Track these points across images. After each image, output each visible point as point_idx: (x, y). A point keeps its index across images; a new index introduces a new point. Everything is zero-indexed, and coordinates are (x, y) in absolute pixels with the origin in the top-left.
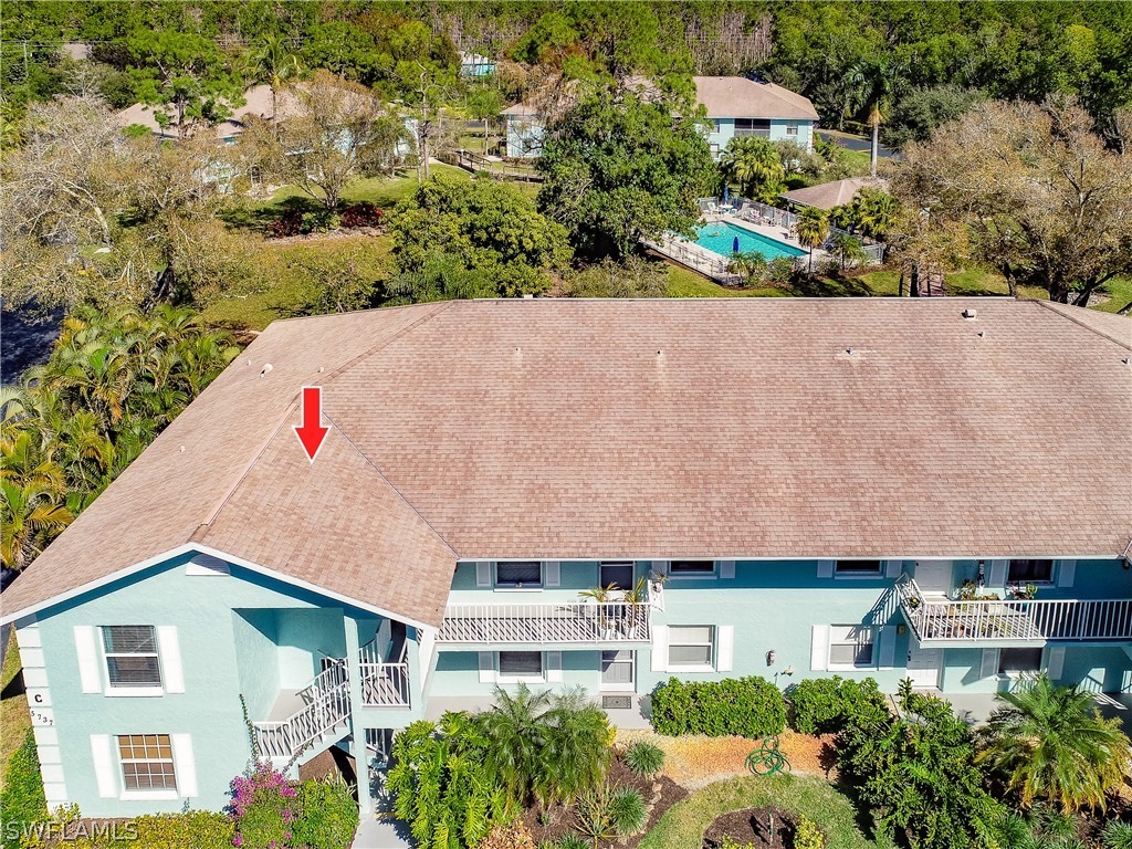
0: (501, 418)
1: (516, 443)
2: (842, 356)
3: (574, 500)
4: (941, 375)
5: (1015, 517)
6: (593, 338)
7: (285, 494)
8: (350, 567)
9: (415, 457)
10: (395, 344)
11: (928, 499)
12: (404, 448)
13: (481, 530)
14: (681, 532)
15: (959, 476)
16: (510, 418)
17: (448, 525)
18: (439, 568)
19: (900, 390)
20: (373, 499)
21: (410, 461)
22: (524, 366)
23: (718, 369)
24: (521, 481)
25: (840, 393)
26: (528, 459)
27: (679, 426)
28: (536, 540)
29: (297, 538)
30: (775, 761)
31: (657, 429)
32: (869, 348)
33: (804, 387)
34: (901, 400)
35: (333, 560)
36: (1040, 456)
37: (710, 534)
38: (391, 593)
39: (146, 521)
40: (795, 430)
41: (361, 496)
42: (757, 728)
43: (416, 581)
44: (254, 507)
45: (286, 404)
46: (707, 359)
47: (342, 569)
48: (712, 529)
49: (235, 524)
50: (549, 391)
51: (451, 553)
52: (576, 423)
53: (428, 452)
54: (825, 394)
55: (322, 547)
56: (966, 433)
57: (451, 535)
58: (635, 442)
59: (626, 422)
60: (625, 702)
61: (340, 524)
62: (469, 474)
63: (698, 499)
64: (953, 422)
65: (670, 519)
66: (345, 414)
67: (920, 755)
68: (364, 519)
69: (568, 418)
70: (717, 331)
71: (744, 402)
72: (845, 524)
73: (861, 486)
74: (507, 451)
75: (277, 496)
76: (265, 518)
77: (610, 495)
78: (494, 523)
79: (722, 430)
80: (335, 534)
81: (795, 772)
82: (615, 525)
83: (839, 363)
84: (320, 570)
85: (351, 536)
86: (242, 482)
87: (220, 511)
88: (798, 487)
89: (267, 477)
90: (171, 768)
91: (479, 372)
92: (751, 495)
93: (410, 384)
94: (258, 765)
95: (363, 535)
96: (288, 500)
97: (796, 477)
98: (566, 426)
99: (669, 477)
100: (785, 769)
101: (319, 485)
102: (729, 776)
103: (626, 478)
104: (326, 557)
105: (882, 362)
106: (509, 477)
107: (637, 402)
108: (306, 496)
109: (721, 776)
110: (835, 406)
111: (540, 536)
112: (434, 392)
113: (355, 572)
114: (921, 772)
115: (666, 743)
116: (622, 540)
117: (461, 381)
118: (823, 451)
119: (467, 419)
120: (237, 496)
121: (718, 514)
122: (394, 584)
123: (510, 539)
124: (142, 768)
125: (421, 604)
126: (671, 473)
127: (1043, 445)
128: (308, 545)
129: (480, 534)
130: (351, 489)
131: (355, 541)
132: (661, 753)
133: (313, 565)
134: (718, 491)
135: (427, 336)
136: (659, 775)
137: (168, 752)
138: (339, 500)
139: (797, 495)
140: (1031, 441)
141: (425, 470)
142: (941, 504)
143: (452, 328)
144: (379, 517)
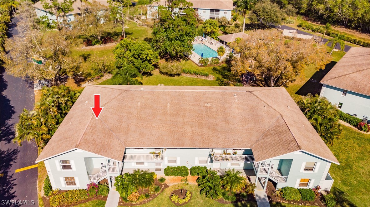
0: (135, 118)
1: (138, 124)
2: (206, 105)
3: (149, 136)
4: (226, 109)
5: (233, 141)
6: (155, 100)
7: (92, 136)
8: (105, 151)
9: (117, 126)
10: (113, 101)
11: (217, 136)
12: (115, 124)
13: (130, 142)
14: (168, 143)
15: (224, 132)
16: (137, 118)
17: (124, 141)
18: (122, 150)
19: (216, 113)
20: (109, 136)
21: (116, 127)
22: (140, 106)
23: (180, 107)
24: (138, 132)
25: (204, 113)
26: (140, 127)
27: (171, 120)
28: (141, 144)
29: (95, 145)
30: (186, 181)
31: (166, 121)
32: (212, 103)
33: (197, 112)
34: (216, 115)
35: (102, 150)
36: (241, 128)
37: (174, 143)
38: (113, 156)
39: (66, 141)
40: (193, 121)
41: (107, 136)
42: (184, 175)
43: (117, 153)
44: (86, 140)
45: (91, 115)
46: (178, 105)
47: (103, 151)
48: (174, 142)
49: (83, 144)
50: (145, 112)
51: (124, 146)
52: (150, 119)
53: (120, 125)
54: (201, 114)
55: (100, 147)
56: (227, 122)
57: (124, 143)
58: (161, 124)
59: (160, 119)
60: (160, 170)
61: (103, 142)
62: (128, 130)
63: (172, 136)
64: (225, 120)
65: (167, 140)
66: (103, 117)
67: (210, 181)
68: (107, 140)
69: (149, 118)
70: (181, 98)
71: (184, 115)
72: (200, 141)
73: (204, 133)
74: (136, 125)
75: (91, 137)
76: (89, 142)
77: (155, 135)
78: (133, 140)
79: (179, 121)
80: (102, 144)
81: (189, 183)
82: (156, 141)
83: (205, 106)
84: (99, 152)
85: (105, 144)
86: (83, 135)
87: (80, 141)
88: (192, 133)
89: (88, 133)
90: (74, 182)
91: (131, 108)
92: (183, 135)
93: (117, 110)
94: (91, 182)
95: (107, 144)
96: (93, 138)
97: (192, 131)
98: (148, 120)
99: (167, 131)
100: (187, 182)
101: (99, 134)
102: (177, 183)
103: (159, 131)
104: (100, 149)
105: (214, 106)
106: (136, 131)
107: (163, 115)
108: (96, 136)
109: (175, 183)
110: (202, 116)
111: (142, 143)
112: (121, 112)
113: (106, 152)
114: (210, 184)
115: (166, 177)
116: (157, 144)
117: (127, 109)
118: (198, 126)
119: (128, 118)
120: (83, 137)
121: (176, 139)
122: (113, 154)
123: (136, 144)
124: (69, 182)
125: (118, 157)
126: (168, 130)
127: (242, 125)
128: (97, 147)
129: (130, 143)
130: (105, 134)
131: (106, 145)
132: (165, 179)
133: (98, 151)
134: (176, 134)
135: (120, 99)
136: (164, 183)
137: (74, 180)
138: (102, 137)
139: (192, 135)
140: (240, 125)
141: (120, 129)
142: (219, 137)
143: (125, 97)
144: (110, 140)
